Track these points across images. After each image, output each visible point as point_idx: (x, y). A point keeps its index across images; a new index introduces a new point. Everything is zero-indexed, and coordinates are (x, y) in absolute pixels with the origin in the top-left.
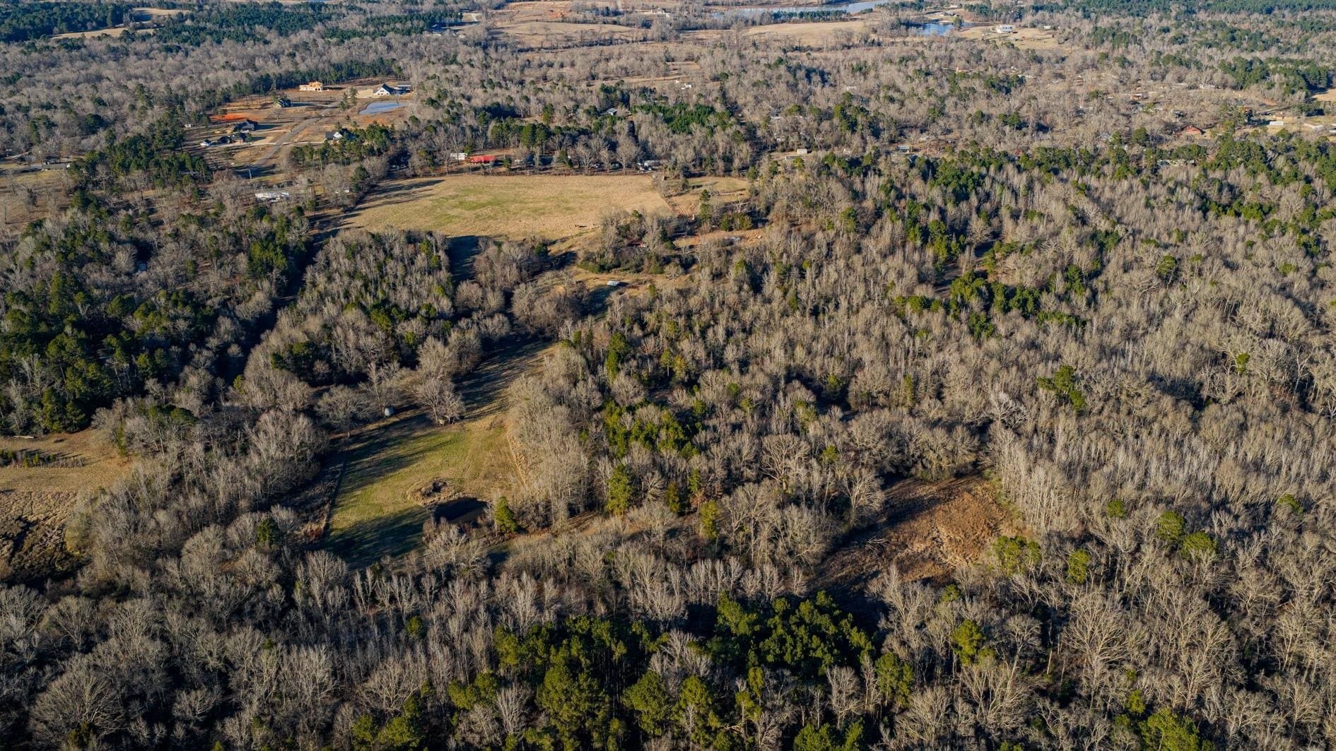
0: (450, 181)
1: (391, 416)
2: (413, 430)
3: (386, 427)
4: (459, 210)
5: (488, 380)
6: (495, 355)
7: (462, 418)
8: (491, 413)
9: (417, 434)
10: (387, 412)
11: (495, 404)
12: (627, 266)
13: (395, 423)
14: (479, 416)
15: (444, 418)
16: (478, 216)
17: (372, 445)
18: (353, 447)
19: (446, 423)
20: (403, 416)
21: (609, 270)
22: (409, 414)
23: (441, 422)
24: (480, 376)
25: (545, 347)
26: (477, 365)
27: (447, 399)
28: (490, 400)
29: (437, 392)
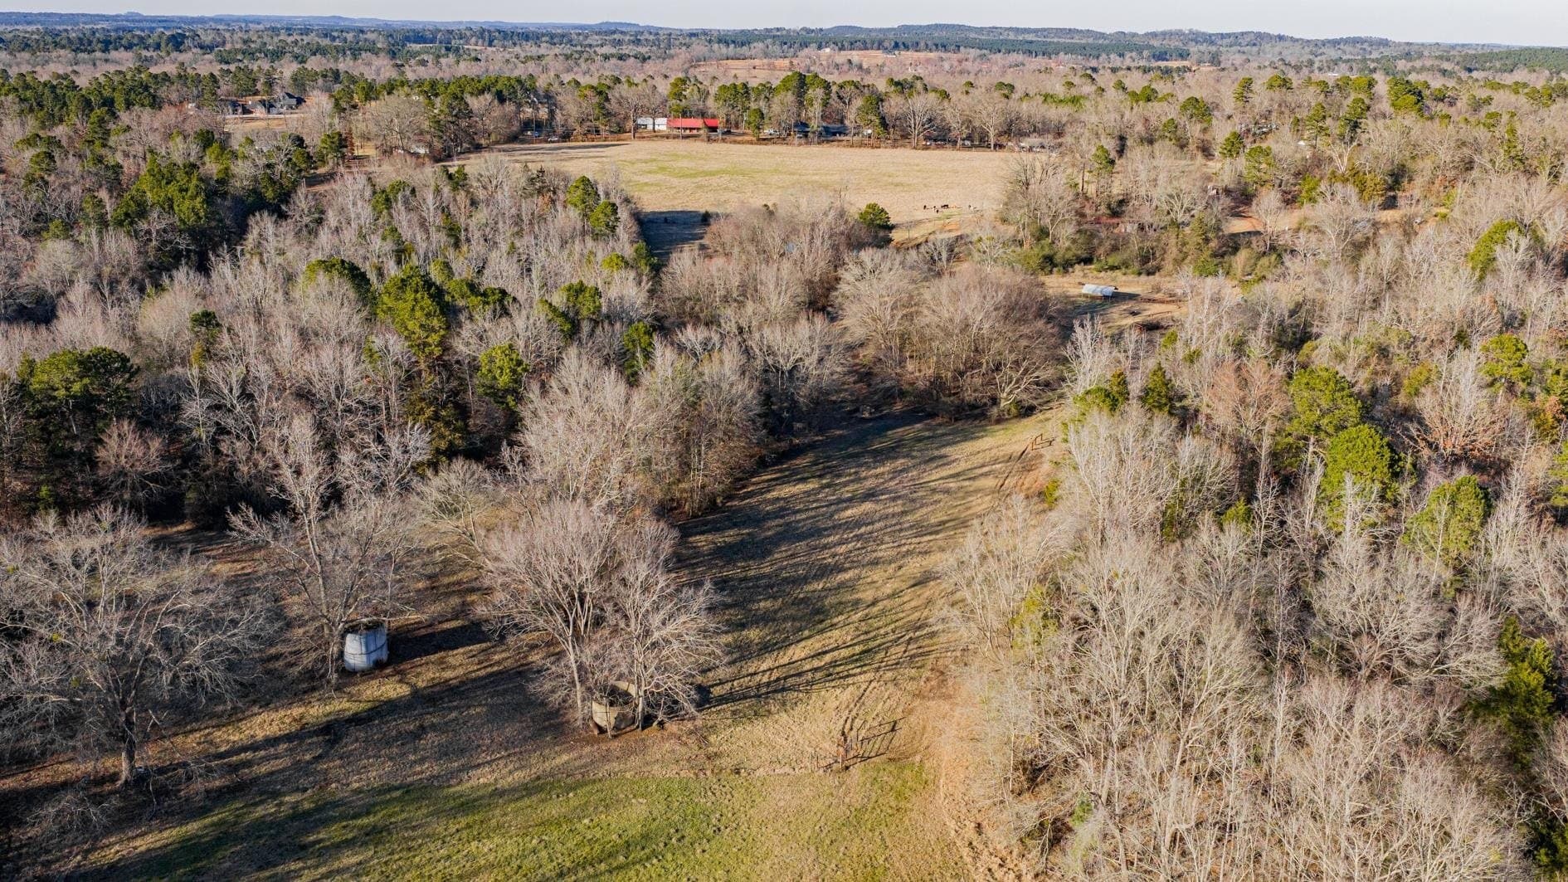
0: (637, 144)
1: (377, 668)
2: (460, 751)
3: (332, 731)
4: (659, 176)
5: (790, 534)
6: (795, 452)
7: (704, 698)
8: (831, 674)
9: (482, 779)
10: (355, 652)
11: (840, 635)
12: (1114, 260)
13: (383, 710)
14: (778, 690)
15: (615, 696)
16: (700, 187)
17: (223, 837)
18: (114, 850)
19: (622, 726)
20: (427, 673)
21: (1067, 266)
22: (459, 663)
23: (602, 714)
24: (756, 519)
25: (967, 437)
26: (740, 478)
27: (634, 598)
28: (816, 615)
29: (588, 565)
